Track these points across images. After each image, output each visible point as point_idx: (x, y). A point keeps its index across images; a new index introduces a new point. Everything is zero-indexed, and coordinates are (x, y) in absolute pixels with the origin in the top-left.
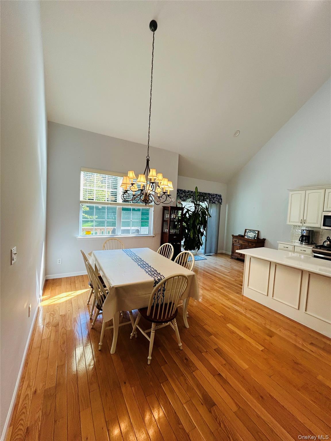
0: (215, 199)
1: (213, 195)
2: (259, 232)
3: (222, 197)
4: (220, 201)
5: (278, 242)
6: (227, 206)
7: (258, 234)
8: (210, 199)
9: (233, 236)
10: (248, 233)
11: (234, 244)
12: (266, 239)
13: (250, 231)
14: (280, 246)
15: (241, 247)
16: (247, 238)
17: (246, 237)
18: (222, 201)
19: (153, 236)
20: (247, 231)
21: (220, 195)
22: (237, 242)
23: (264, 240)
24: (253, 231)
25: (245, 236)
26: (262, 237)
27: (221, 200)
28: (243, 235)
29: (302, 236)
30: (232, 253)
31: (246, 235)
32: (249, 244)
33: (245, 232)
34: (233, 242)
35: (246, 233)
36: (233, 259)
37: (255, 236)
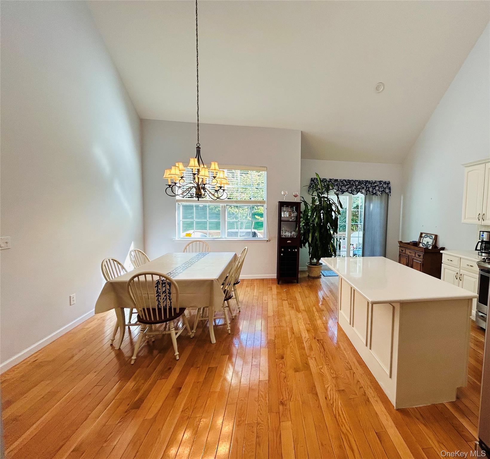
0: (377, 188)
1: (375, 183)
2: (436, 235)
3: (392, 185)
4: (387, 191)
6: (402, 197)
7: (436, 240)
8: (366, 188)
9: (400, 242)
10: (424, 238)
11: (400, 255)
13: (427, 235)
14: (444, 258)
15: (408, 260)
17: (421, 245)
18: (390, 191)
19: (268, 240)
20: (423, 235)
21: (387, 182)
22: (403, 252)
23: (444, 248)
24: (430, 235)
27: (390, 189)
28: (418, 241)
31: (421, 241)
33: (421, 237)
34: (399, 252)
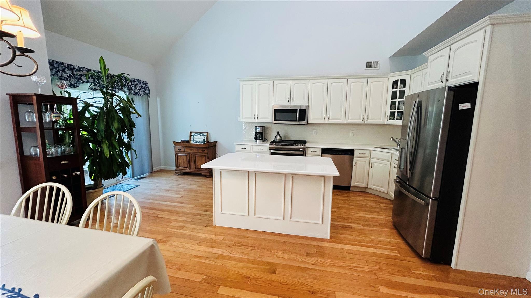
0: (138, 88)
1: (134, 81)
2: (208, 133)
3: (149, 85)
4: (147, 92)
5: (234, 143)
6: (158, 99)
7: (207, 136)
8: (128, 86)
9: (174, 143)
10: (194, 137)
11: (177, 154)
12: (217, 142)
13: (197, 133)
14: (238, 148)
16: (194, 143)
17: (192, 142)
18: (149, 92)
20: (193, 134)
21: (145, 82)
22: (181, 150)
24: (201, 133)
25: (191, 140)
26: (212, 140)
27: (149, 89)
28: (188, 139)
29: (257, 133)
30: (176, 167)
32: (199, 152)
33: (191, 135)
34: (175, 151)
35: (192, 137)
36: (178, 175)
37: (204, 139)
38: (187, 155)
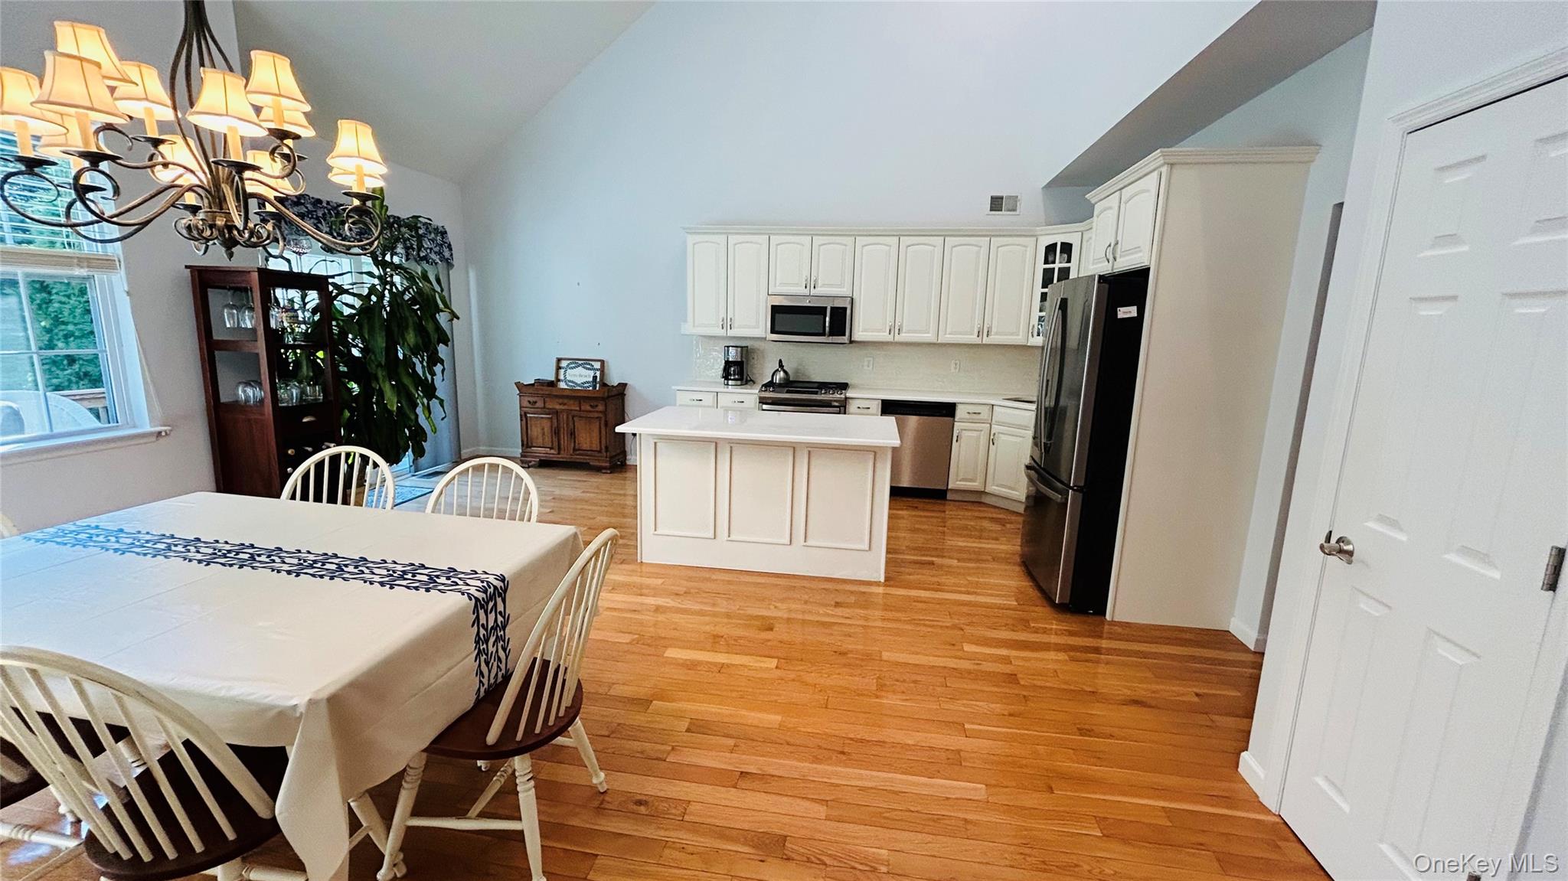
0: (426, 244)
2: (602, 362)
3: (452, 237)
4: (447, 254)
5: (673, 387)
7: (602, 370)
9: (519, 385)
10: (569, 371)
11: (526, 413)
12: (626, 384)
13: (576, 362)
14: (683, 398)
15: (555, 421)
16: (566, 387)
17: (562, 385)
18: (452, 255)
19: (160, 433)
20: (564, 364)
21: (441, 229)
22: (537, 405)
23: (623, 386)
24: (586, 363)
25: (558, 380)
26: (614, 380)
27: (450, 247)
28: (552, 378)
29: (728, 364)
30: (523, 445)
31: (562, 377)
32: (583, 408)
33: (559, 368)
34: (521, 407)
35: (562, 372)
36: (529, 467)
37: (595, 378)
38: (551, 418)
